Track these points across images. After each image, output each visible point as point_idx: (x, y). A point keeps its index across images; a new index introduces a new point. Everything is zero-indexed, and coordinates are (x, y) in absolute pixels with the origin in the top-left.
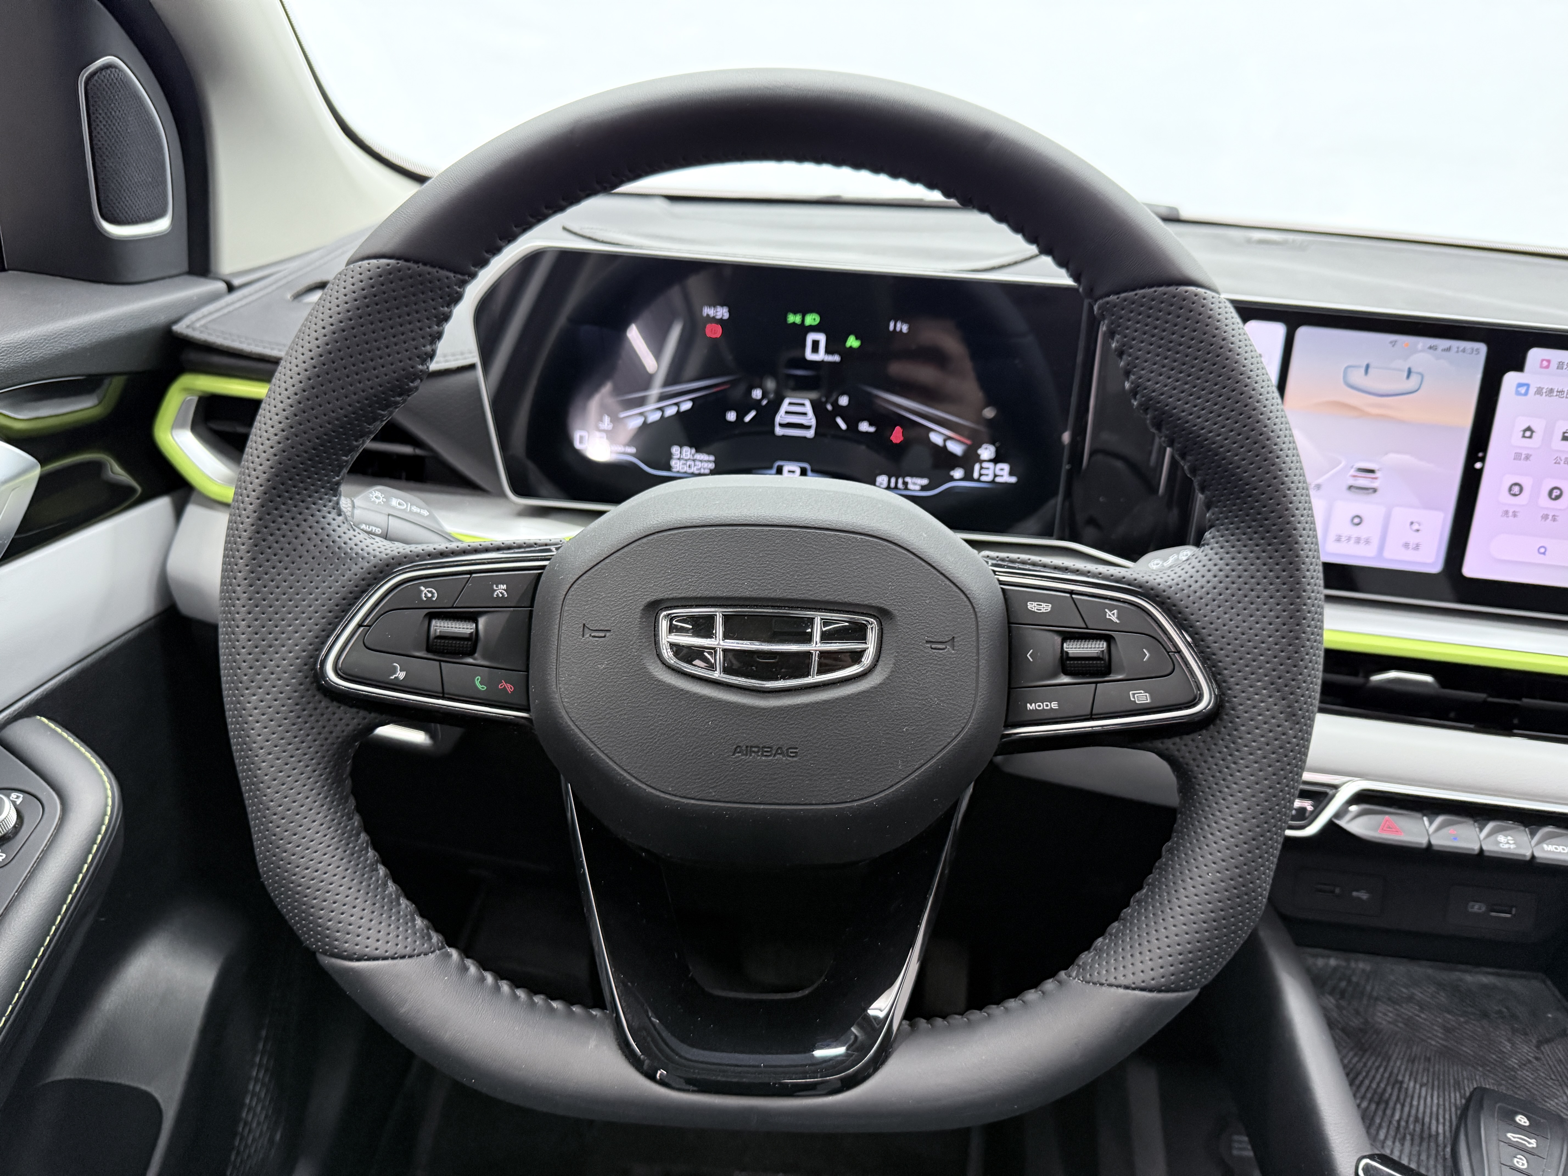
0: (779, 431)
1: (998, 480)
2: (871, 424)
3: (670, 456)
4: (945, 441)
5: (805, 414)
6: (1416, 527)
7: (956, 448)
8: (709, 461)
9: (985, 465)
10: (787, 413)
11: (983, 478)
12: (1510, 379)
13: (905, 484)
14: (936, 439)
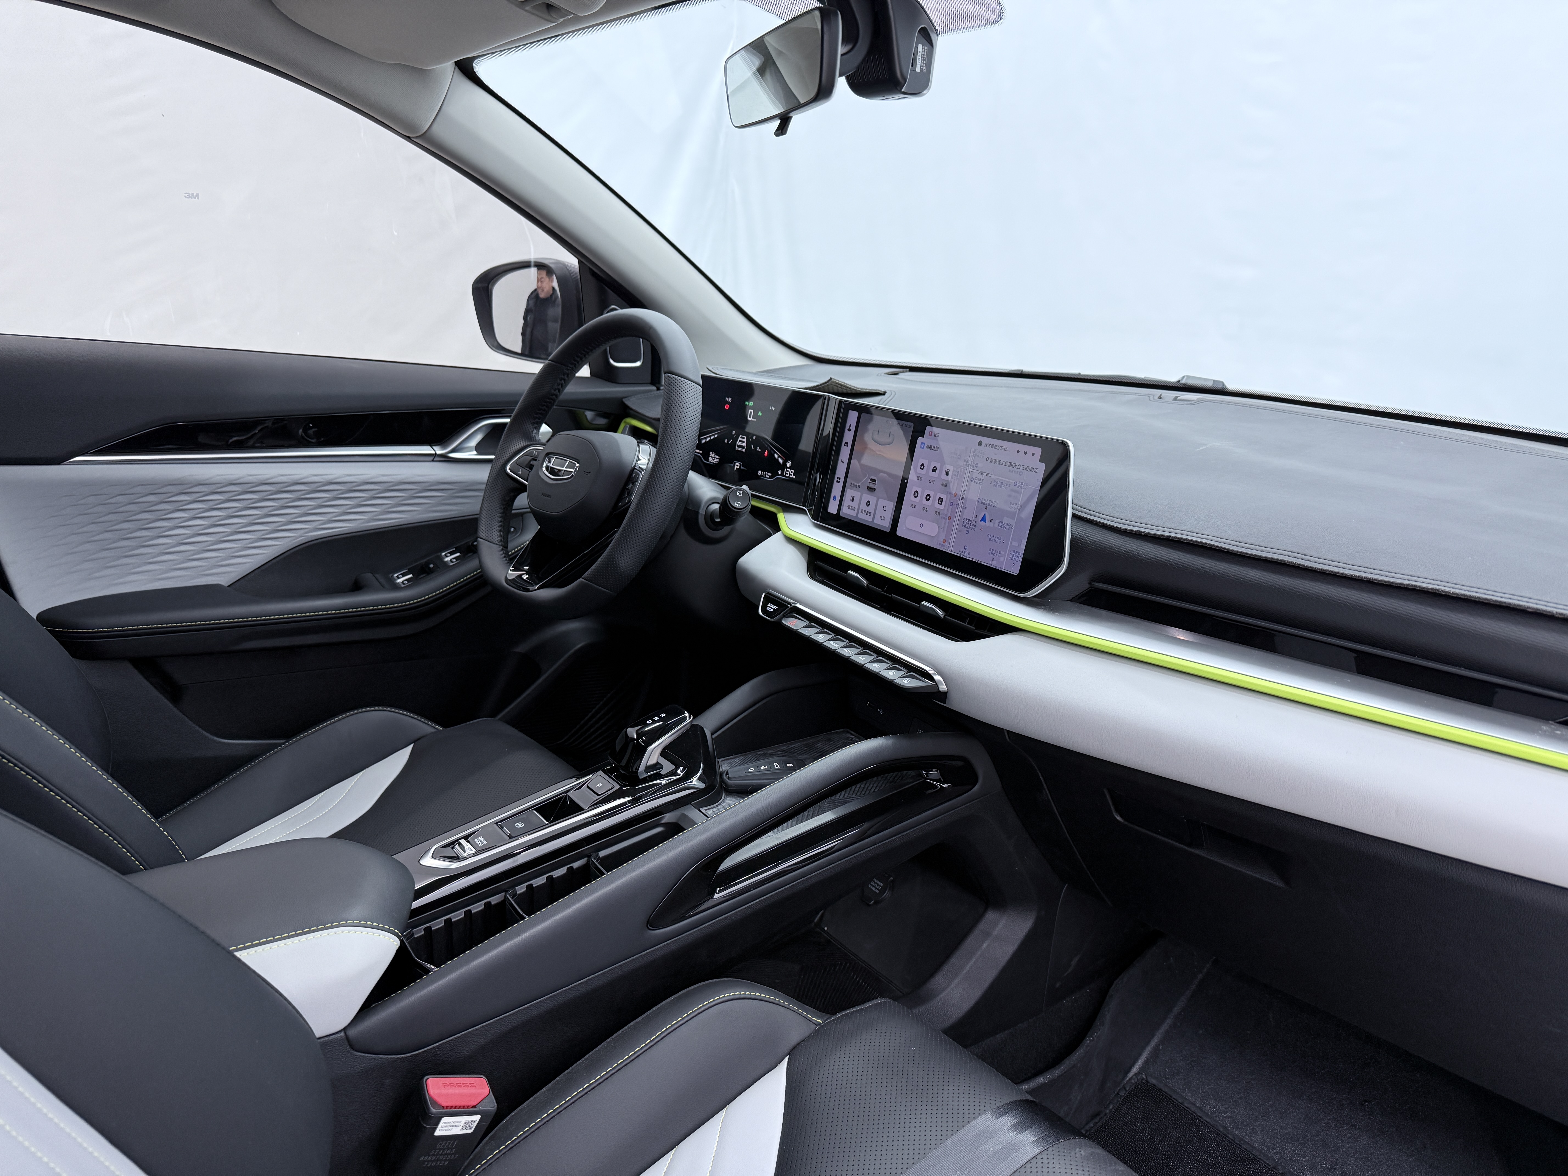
0: (737, 448)
1: (790, 476)
2: (760, 449)
3: (709, 456)
4: (778, 457)
5: (744, 442)
6: (885, 509)
7: (781, 461)
8: (718, 459)
9: (788, 469)
10: (740, 441)
11: (787, 475)
12: (920, 440)
13: (765, 474)
14: (776, 456)
